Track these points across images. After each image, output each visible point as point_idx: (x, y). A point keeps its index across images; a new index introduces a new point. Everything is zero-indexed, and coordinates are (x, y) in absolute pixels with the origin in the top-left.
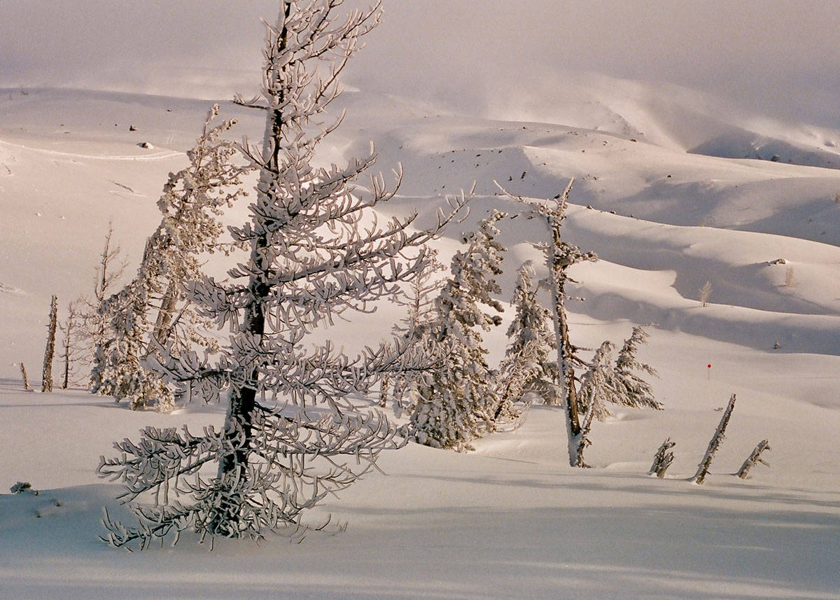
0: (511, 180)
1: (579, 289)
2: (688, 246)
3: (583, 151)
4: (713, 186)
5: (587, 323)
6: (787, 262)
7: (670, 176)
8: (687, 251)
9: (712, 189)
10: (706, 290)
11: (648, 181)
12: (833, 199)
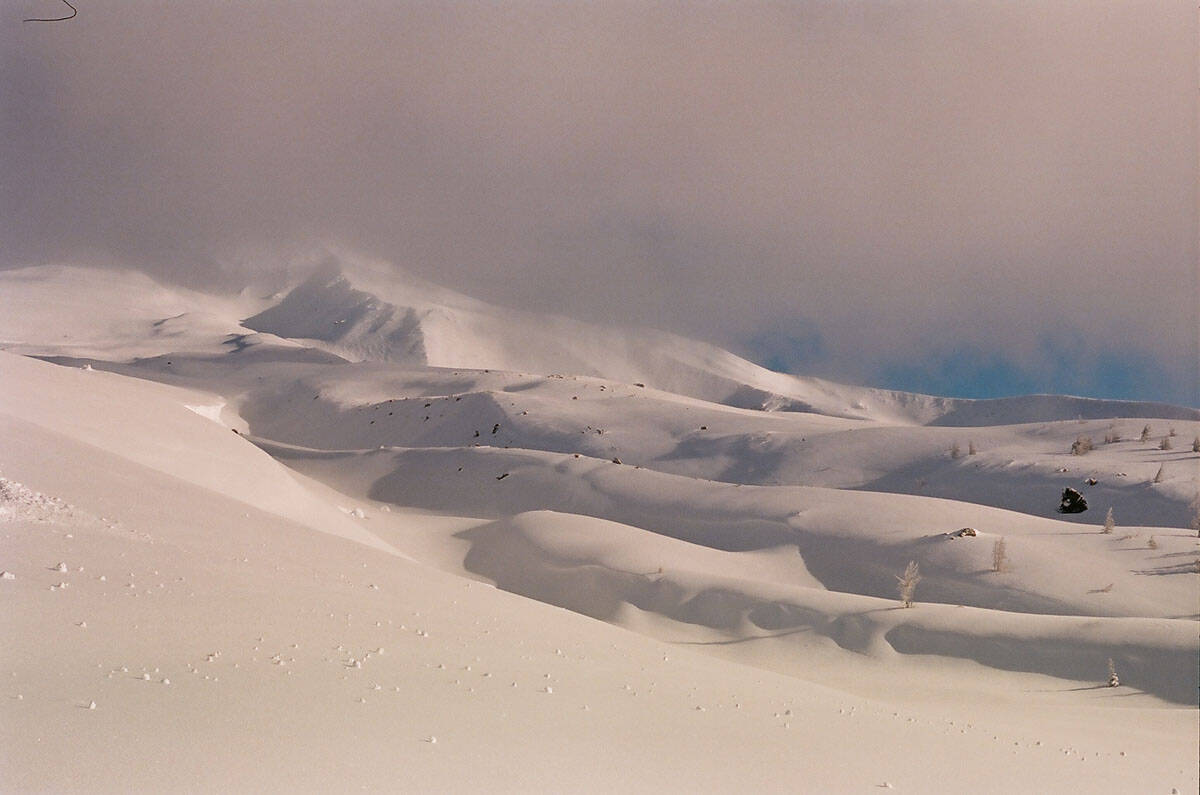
0: (478, 435)
1: (658, 581)
2: (794, 514)
3: (575, 398)
4: (769, 440)
5: (723, 641)
6: (977, 532)
7: (704, 428)
8: (794, 521)
9: (770, 445)
10: (910, 578)
11: (674, 435)
12: (948, 454)
